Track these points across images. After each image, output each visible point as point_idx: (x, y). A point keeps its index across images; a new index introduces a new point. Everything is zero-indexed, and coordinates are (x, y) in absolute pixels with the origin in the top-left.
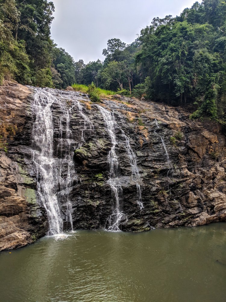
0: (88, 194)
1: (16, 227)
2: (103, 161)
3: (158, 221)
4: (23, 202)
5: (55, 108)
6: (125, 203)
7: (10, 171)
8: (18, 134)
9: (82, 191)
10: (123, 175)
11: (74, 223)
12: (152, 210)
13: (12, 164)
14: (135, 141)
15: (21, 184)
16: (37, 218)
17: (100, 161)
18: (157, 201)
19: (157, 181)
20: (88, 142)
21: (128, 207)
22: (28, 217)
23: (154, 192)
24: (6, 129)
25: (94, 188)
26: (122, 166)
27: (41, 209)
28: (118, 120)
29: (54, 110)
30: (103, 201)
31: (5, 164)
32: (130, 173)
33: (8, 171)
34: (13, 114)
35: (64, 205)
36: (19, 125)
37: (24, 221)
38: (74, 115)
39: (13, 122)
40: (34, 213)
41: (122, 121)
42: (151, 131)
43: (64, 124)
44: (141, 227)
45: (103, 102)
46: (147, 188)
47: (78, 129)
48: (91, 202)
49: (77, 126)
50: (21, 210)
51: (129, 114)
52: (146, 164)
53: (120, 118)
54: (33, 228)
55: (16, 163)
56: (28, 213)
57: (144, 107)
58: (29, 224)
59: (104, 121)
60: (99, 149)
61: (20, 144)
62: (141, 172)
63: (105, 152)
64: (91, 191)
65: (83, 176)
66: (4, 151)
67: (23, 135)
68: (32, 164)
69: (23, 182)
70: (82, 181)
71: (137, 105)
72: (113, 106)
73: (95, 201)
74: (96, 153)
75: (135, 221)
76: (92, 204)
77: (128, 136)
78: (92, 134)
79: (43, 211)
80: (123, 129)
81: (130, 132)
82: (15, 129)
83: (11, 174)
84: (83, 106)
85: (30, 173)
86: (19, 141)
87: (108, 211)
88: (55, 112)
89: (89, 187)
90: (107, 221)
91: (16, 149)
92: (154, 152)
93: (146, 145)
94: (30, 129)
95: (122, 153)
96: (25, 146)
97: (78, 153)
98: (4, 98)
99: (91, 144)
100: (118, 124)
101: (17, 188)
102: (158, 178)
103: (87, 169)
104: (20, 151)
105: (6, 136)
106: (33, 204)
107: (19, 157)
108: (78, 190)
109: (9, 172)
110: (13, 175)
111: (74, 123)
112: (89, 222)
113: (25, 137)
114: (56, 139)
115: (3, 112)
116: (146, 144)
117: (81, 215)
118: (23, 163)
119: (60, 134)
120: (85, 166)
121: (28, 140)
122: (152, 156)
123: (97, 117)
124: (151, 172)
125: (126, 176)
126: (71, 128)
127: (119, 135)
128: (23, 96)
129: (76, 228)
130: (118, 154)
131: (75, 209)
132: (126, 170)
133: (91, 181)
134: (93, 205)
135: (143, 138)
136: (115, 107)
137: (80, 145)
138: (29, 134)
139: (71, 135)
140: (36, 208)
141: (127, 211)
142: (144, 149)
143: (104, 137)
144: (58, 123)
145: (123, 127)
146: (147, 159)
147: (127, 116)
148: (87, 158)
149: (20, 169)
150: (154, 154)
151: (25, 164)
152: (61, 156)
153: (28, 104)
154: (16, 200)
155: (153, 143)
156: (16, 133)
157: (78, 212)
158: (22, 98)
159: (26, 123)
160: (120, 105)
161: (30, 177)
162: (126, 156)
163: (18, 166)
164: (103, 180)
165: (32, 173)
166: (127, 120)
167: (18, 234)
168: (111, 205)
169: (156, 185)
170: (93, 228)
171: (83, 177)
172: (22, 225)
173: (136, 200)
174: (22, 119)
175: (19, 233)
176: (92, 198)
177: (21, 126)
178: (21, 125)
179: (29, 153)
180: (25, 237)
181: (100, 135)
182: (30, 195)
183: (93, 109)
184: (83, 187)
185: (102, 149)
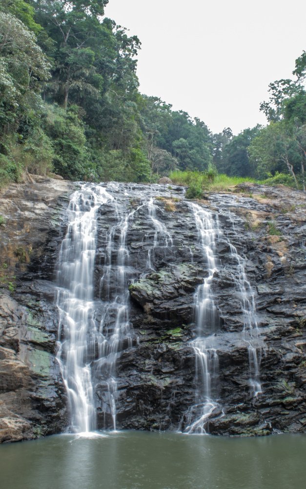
0: (150, 366)
1: (7, 410)
2: (183, 303)
3: (290, 421)
4: (24, 371)
5: (104, 213)
6: (226, 384)
7: (13, 320)
8: (34, 260)
9: (140, 360)
10: (225, 330)
11: (120, 417)
12: (279, 398)
13: (18, 310)
14: (257, 264)
15: (26, 343)
16: (47, 400)
17: (178, 303)
18: (293, 381)
19: (298, 341)
20: (159, 270)
21: (231, 392)
22: (31, 397)
23: (287, 362)
24: (14, 253)
25: (162, 355)
26: (223, 313)
27: (57, 386)
28: (227, 227)
29: (102, 217)
30: (178, 380)
31: (6, 310)
32: (240, 326)
33: (8, 321)
34: (28, 226)
35: (103, 383)
36: (37, 245)
37: (24, 402)
38: (137, 222)
39: (25, 241)
40: (43, 391)
41: (234, 229)
42: (293, 245)
43: (116, 239)
44: (249, 429)
45: (210, 198)
46: (273, 355)
47: (141, 247)
48: (154, 381)
49: (141, 241)
50: (19, 384)
51: (253, 215)
52: (276, 309)
53: (232, 223)
54: (38, 416)
55: (25, 308)
56: (31, 390)
57: (292, 202)
58: (34, 409)
59: (197, 231)
60: (178, 282)
61: (37, 277)
62: (263, 325)
63: (190, 288)
64: (157, 359)
65: (143, 333)
66: (8, 288)
67: (43, 262)
68: (54, 310)
69: (30, 339)
70: (141, 342)
71: (281, 197)
72: (226, 202)
73: (162, 379)
74: (170, 289)
75: (238, 415)
76: (155, 383)
77: (245, 255)
78: (167, 255)
79: (61, 389)
80: (234, 244)
81: (248, 248)
82: (29, 251)
83: (13, 326)
84: (157, 207)
85: (47, 325)
86: (35, 272)
87: (188, 397)
88: (102, 219)
89: (153, 354)
90: (184, 417)
91: (29, 286)
92: (297, 284)
93: (280, 272)
94: (54, 251)
95: (226, 289)
96: (45, 281)
97: (135, 289)
98: (18, 203)
99: (163, 274)
100: (226, 234)
101: (18, 348)
102: (301, 336)
103: (153, 320)
104: (35, 290)
105: (13, 264)
106: (43, 377)
107: (33, 299)
108: (131, 358)
109: (11, 322)
110: (15, 328)
111: (134, 238)
112: (151, 418)
113: (46, 265)
114: (100, 266)
115: (12, 225)
116: (280, 270)
117: (134, 404)
118: (37, 309)
119: (107, 258)
120: (150, 314)
121: (51, 270)
122: (292, 293)
123: (183, 224)
124: (285, 325)
125: (232, 332)
126: (129, 246)
127: (226, 255)
128: (51, 196)
129: (123, 427)
130: (217, 291)
131: (123, 391)
132: (231, 321)
133: (158, 341)
134: (158, 385)
135: (275, 259)
136: (229, 204)
137: (143, 277)
138: (51, 260)
139: (126, 258)
140: (47, 383)
141: (227, 399)
142: (275, 279)
143: (192, 259)
144: (104, 239)
145: (234, 240)
146: (279, 299)
147: (248, 219)
148: (152, 299)
149: (30, 318)
150: (296, 288)
151: (40, 311)
152: (107, 297)
153: (57, 210)
154: (12, 365)
155: (296, 268)
156: (31, 259)
157: (128, 398)
158: (48, 200)
159: (48, 241)
160: (242, 201)
161: (46, 331)
162: (234, 294)
163: (26, 314)
164: (180, 340)
165: (49, 325)
166: (246, 227)
167: (9, 420)
168: (194, 388)
169: (295, 349)
170: (157, 428)
171: (143, 335)
172: (20, 409)
173: (248, 379)
174: (42, 234)
175: (11, 419)
176: (158, 372)
177: (40, 246)
178: (40, 244)
179: (51, 292)
180: (20, 427)
181: (184, 257)
182: (39, 362)
183: (179, 210)
184: (141, 352)
185: (182, 281)
